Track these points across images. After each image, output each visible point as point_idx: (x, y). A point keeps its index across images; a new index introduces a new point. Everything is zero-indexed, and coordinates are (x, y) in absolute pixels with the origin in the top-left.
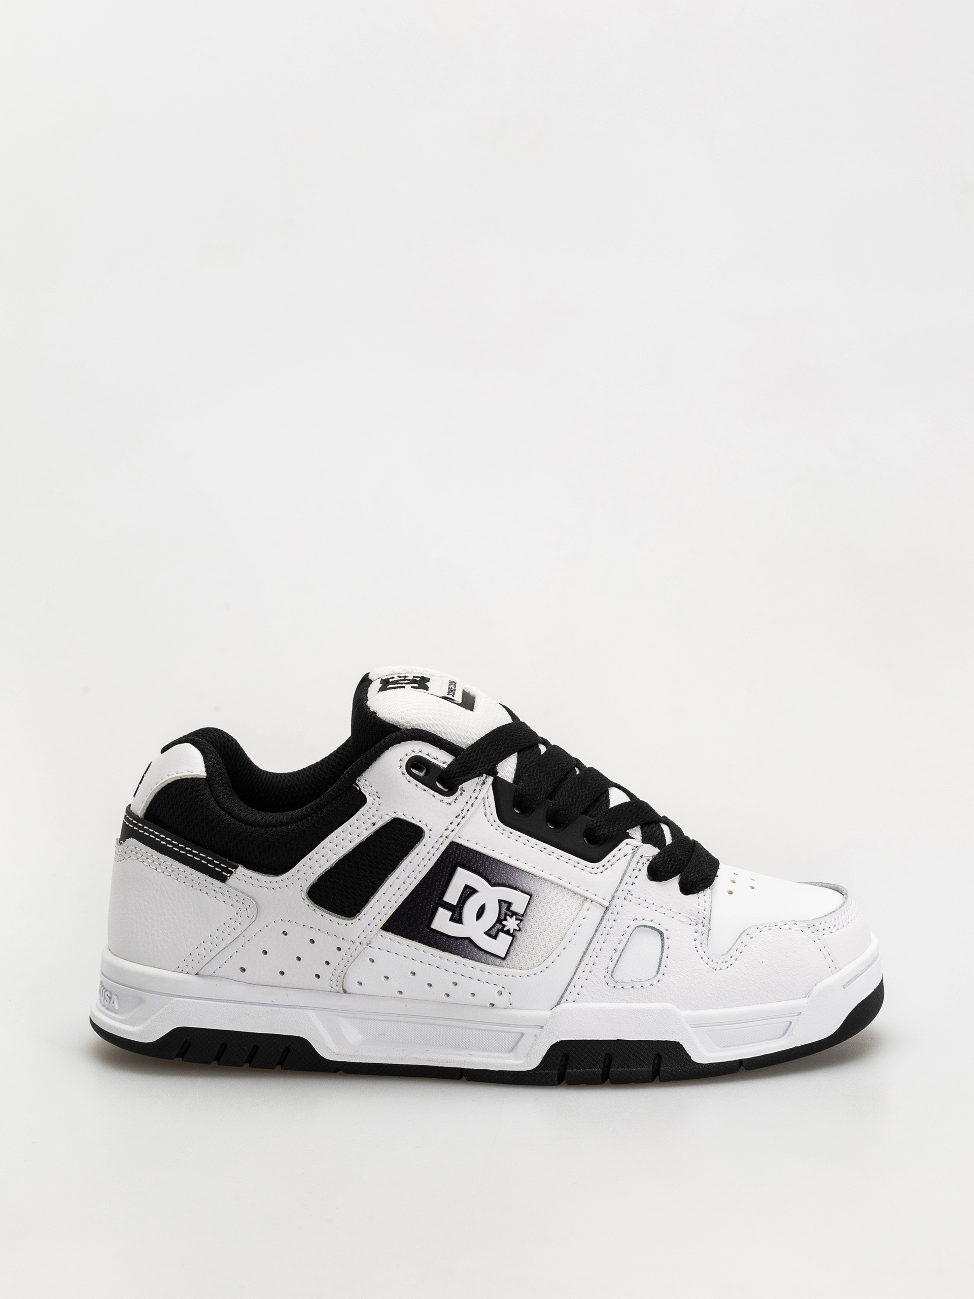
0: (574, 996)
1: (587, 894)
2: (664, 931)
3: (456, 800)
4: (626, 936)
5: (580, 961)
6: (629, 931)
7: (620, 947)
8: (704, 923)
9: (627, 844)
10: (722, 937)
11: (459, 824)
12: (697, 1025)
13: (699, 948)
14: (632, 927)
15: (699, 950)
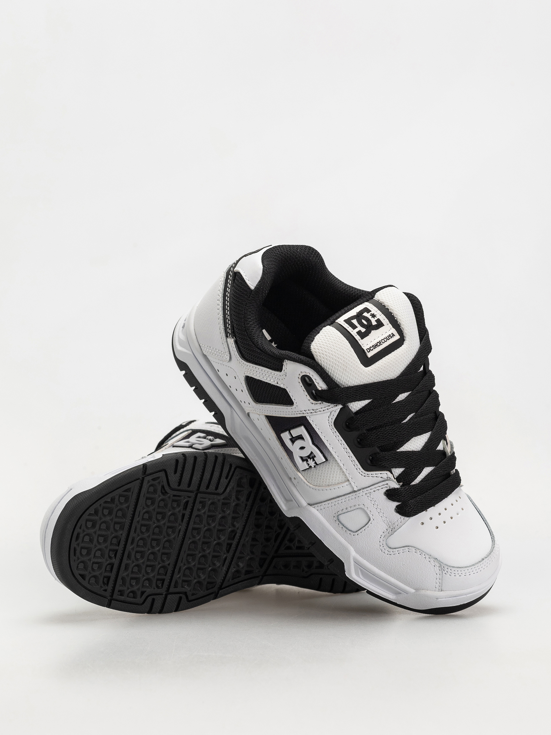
0: (319, 508)
1: (350, 479)
2: (372, 519)
3: (316, 404)
4: (355, 508)
5: (330, 499)
6: (358, 507)
7: (349, 509)
8: (392, 530)
9: (386, 474)
10: (395, 540)
11: (312, 413)
12: (356, 562)
13: (382, 537)
14: (360, 507)
15: (381, 538)
